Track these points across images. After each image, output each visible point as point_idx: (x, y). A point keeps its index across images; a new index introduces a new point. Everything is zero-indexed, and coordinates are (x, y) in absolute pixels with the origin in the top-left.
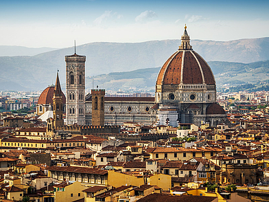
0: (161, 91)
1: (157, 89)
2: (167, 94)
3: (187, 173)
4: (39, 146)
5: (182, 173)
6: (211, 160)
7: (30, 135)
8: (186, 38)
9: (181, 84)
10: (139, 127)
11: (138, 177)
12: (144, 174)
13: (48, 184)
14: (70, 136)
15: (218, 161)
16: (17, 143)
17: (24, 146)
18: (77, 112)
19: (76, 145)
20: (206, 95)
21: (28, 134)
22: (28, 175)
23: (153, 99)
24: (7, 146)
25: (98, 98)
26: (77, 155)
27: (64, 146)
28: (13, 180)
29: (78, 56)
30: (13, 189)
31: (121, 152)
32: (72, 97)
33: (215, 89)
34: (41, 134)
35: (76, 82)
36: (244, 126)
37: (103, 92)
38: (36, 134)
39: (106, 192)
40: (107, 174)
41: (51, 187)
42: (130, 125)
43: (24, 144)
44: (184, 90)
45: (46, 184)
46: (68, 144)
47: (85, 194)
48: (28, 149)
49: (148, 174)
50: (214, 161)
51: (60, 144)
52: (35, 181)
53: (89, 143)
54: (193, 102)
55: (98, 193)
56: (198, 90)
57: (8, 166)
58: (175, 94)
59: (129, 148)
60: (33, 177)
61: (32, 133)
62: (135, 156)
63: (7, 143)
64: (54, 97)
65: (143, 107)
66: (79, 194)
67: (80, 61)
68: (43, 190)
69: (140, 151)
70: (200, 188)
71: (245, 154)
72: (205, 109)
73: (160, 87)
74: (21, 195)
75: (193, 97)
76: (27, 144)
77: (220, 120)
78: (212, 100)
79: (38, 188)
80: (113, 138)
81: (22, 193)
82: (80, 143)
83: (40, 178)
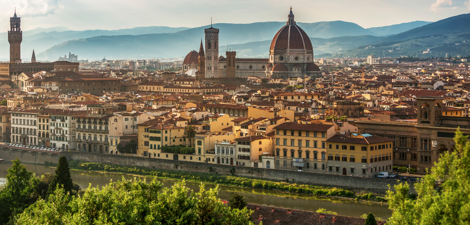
0: (273, 54)
1: (270, 53)
2: (278, 56)
3: (303, 109)
4: (191, 91)
5: (300, 109)
6: (319, 101)
7: (183, 84)
8: (291, 16)
9: (288, 49)
10: (260, 79)
11: (270, 112)
12: (274, 110)
13: (204, 116)
14: (212, 85)
15: (324, 102)
16: (175, 89)
17: (179, 91)
18: (213, 69)
19: (217, 91)
20: (306, 57)
21: (181, 83)
22: (190, 110)
23: (268, 60)
24: (168, 91)
25: (231, 57)
26: (222, 97)
27: (209, 91)
28: (180, 112)
29: (213, 28)
30: (181, 119)
31: (253, 94)
32: (209, 58)
33: (312, 53)
34: (191, 83)
35: (213, 47)
36: (335, 79)
37: (234, 53)
38: (188, 83)
39: (249, 122)
40: (247, 109)
41: (207, 118)
42: (252, 78)
43: (179, 90)
44: (290, 54)
45: (203, 117)
46: (211, 90)
47: (233, 123)
48: (183, 93)
49: (277, 109)
50: (321, 102)
51: (206, 90)
52: (195, 114)
53: (226, 89)
54: (297, 62)
55: (243, 122)
56: (300, 54)
57: (173, 104)
58: (284, 56)
59: (259, 92)
60: (194, 111)
61: (185, 83)
62: (264, 97)
63: (168, 89)
64: (199, 57)
65: (260, 66)
66: (228, 124)
67: (215, 33)
68: (201, 120)
69: (267, 94)
70: (320, 119)
71: (343, 97)
72: (305, 67)
73: (272, 51)
74: (186, 123)
75: (297, 58)
76: (182, 90)
77: (316, 75)
78: (310, 61)
79: (198, 119)
80: (244, 86)
81: (187, 122)
82: (220, 90)
83: (199, 111)
